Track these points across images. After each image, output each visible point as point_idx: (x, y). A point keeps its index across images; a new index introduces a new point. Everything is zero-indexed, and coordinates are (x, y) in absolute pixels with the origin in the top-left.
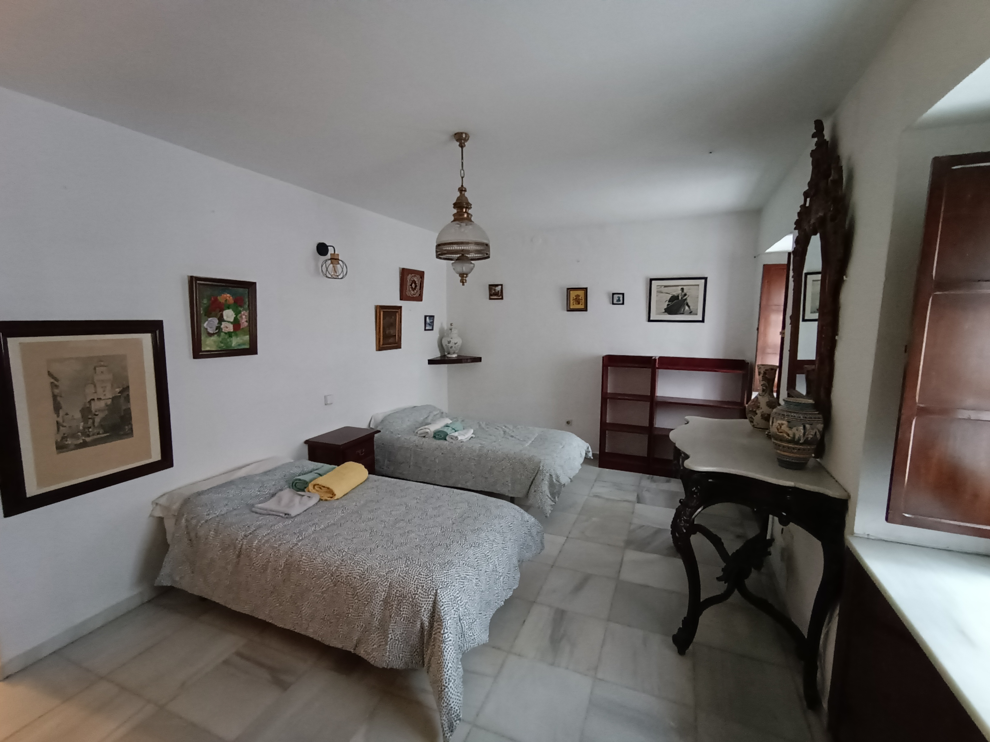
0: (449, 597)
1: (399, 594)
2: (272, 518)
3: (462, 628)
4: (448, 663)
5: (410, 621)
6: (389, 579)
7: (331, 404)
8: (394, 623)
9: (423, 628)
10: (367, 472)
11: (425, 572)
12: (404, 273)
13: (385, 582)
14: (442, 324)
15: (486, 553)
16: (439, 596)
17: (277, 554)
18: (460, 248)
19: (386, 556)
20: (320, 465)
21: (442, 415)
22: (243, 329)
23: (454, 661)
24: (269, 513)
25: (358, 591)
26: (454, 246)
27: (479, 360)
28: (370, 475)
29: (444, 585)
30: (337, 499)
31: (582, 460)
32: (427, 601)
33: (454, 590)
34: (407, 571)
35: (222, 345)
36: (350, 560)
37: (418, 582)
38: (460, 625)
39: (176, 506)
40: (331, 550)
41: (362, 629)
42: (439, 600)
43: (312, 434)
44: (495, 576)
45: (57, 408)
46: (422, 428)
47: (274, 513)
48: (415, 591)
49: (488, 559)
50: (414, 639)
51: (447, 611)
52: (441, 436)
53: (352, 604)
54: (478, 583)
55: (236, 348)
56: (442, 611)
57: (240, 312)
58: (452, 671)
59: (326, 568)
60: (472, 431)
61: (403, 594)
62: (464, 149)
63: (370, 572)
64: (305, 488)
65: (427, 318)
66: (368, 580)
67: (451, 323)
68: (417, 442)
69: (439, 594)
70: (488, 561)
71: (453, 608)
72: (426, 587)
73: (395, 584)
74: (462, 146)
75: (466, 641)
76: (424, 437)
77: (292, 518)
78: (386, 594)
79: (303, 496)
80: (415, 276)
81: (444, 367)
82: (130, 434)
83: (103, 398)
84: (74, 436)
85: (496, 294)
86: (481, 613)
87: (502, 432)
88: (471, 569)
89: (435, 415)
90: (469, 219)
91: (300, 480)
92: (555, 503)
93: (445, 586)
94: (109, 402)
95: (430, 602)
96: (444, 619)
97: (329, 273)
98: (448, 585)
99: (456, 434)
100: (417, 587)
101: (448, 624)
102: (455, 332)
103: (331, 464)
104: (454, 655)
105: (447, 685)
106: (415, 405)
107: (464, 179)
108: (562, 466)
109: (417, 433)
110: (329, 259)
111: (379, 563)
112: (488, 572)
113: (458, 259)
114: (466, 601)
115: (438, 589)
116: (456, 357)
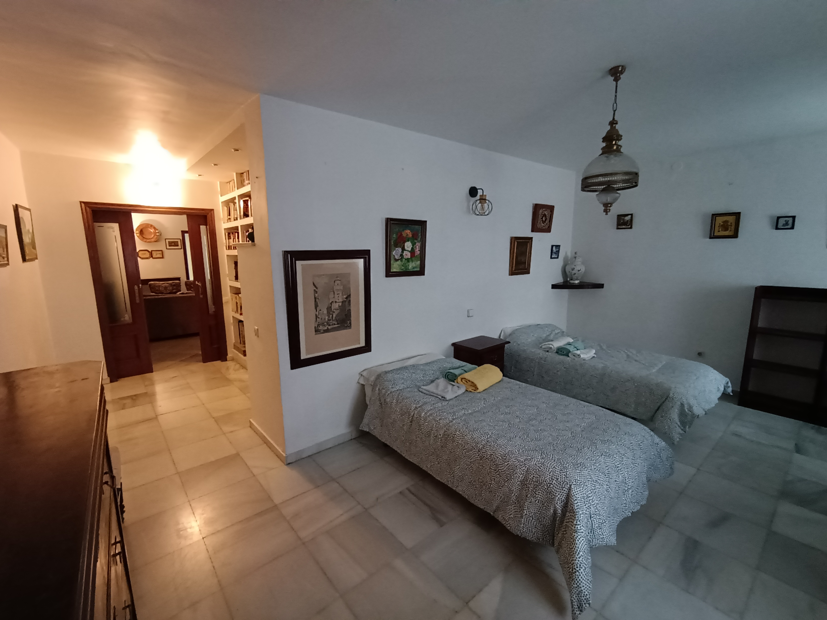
0: (581, 494)
1: (535, 480)
2: (433, 398)
3: (592, 525)
4: (580, 551)
5: (544, 504)
6: (527, 465)
7: (472, 316)
8: (529, 502)
9: (555, 514)
10: (502, 375)
11: (560, 467)
12: (537, 208)
13: (524, 467)
14: (566, 254)
15: (616, 464)
16: (573, 491)
17: (438, 426)
18: (606, 179)
19: (523, 446)
20: (464, 363)
21: (563, 334)
22: (417, 256)
23: (585, 551)
24: (431, 394)
25: (499, 468)
26: (600, 177)
27: (601, 286)
28: (504, 378)
29: (578, 482)
30: (479, 392)
31: (719, 395)
32: (561, 492)
33: (586, 490)
34: (543, 462)
35: (403, 268)
36: (494, 442)
37: (553, 474)
38: (590, 522)
39: (372, 378)
40: (478, 431)
41: (501, 499)
42: (573, 495)
43: (458, 339)
44: (624, 487)
45: (316, 306)
46: (547, 343)
47: (435, 395)
48: (550, 481)
49: (618, 470)
50: (547, 521)
51: (580, 506)
52: (563, 353)
53: (494, 478)
54: (608, 490)
55: (411, 270)
56: (576, 505)
57: (415, 243)
58: (583, 560)
59: (474, 445)
60: (594, 351)
61: (539, 481)
62: (619, 82)
63: (511, 456)
64: (455, 379)
65: (554, 247)
66: (509, 461)
67: (575, 252)
68: (541, 354)
69: (573, 490)
70: (618, 472)
71: (585, 505)
72: (560, 480)
73: (532, 471)
74: (616, 80)
75: (595, 537)
76: (548, 351)
77: (447, 400)
78: (524, 477)
79: (453, 385)
80: (545, 210)
81: (565, 292)
82: (349, 327)
83: (337, 301)
84: (323, 324)
85: (625, 223)
86: (609, 517)
87: (625, 356)
88: (602, 475)
89: (556, 334)
90: (618, 150)
91: (451, 373)
92: (685, 432)
93: (578, 484)
94: (340, 304)
95: (564, 494)
96: (577, 512)
97: (477, 210)
98: (581, 484)
99: (578, 352)
100: (552, 478)
101: (580, 517)
102: (579, 260)
103: (472, 364)
104: (586, 546)
105: (578, 569)
106: (539, 323)
107: (616, 112)
108: (695, 397)
109: (541, 347)
110: (478, 200)
111: (518, 450)
112: (618, 482)
113: (603, 190)
114: (597, 502)
115: (571, 485)
116: (578, 283)
